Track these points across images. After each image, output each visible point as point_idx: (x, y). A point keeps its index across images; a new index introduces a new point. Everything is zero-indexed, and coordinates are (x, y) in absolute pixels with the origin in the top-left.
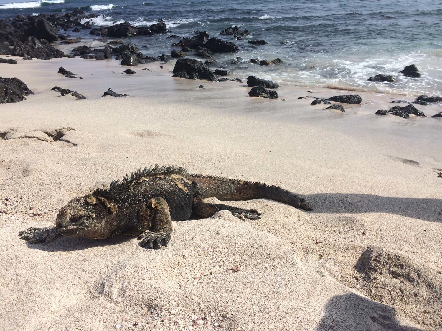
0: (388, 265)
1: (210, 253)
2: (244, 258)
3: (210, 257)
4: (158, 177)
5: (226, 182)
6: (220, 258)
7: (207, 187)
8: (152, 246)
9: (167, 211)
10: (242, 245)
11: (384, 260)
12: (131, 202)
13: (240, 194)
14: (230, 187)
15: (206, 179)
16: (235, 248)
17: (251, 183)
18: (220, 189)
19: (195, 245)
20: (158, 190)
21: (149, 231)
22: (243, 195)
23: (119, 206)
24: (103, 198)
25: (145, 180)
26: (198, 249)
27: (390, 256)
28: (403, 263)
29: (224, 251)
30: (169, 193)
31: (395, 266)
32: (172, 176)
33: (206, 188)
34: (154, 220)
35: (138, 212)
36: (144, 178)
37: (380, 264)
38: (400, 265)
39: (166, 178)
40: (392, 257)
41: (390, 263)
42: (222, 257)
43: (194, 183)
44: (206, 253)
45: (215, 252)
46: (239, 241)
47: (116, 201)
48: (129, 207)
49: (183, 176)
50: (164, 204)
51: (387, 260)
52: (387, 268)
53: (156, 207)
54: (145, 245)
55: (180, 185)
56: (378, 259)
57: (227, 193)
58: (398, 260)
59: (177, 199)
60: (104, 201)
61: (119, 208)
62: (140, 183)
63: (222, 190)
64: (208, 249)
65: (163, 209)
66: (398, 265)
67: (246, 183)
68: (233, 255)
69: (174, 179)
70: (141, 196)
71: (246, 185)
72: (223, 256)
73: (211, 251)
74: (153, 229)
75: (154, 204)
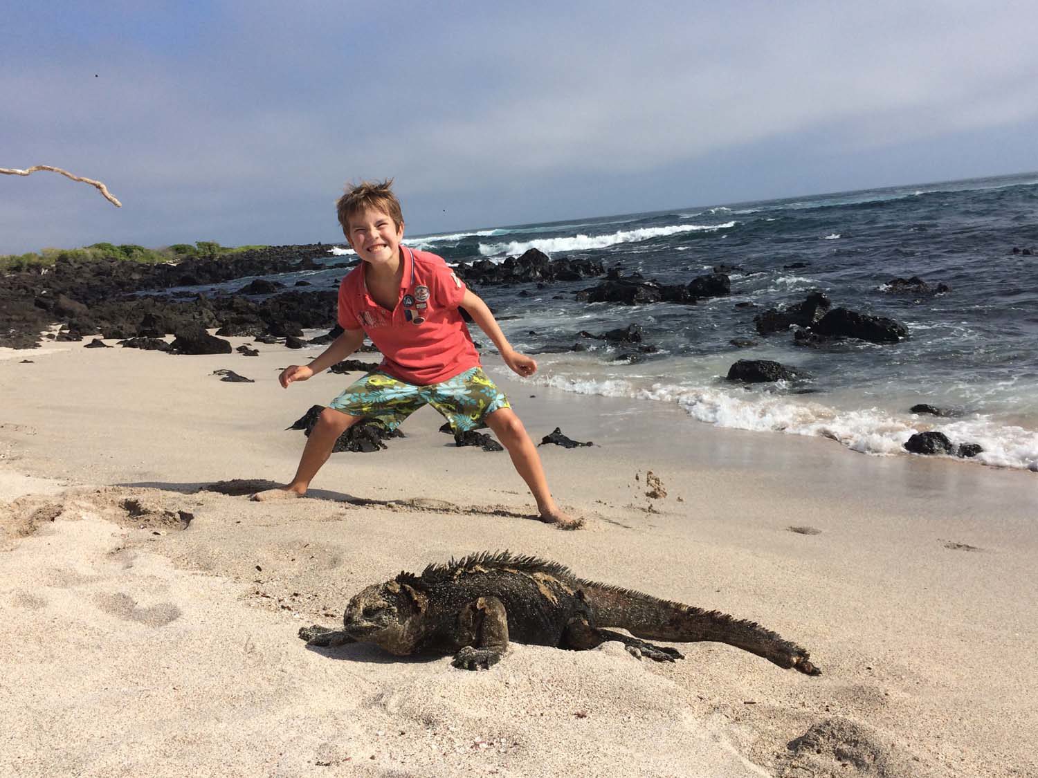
0: (834, 740)
1: (550, 688)
2: (601, 702)
3: (549, 693)
4: (506, 571)
5: (651, 603)
6: (564, 697)
7: (608, 606)
8: (466, 665)
9: (503, 619)
10: (605, 683)
11: (832, 732)
12: (450, 598)
13: (677, 629)
14: (658, 614)
15: (611, 593)
16: (594, 687)
17: (703, 611)
18: (637, 615)
19: (530, 673)
20: (498, 587)
21: (471, 648)
22: (682, 633)
23: (430, 601)
24: (408, 586)
25: (480, 572)
26: (533, 679)
27: (842, 726)
28: (860, 739)
29: (573, 689)
30: (517, 596)
31: (847, 742)
32: (535, 574)
33: (606, 608)
34: (480, 630)
35: (458, 615)
36: (479, 568)
37: (823, 736)
38: (854, 740)
39: (522, 574)
40: (844, 728)
41: (840, 737)
42: (567, 696)
43: (580, 595)
44: (544, 686)
45: (559, 688)
46: (602, 678)
47: (428, 594)
48: (445, 604)
49: (560, 578)
50: (497, 607)
51: (835, 732)
52: (832, 744)
53: (483, 609)
54: (458, 665)
55: (544, 589)
56: (822, 729)
57: (650, 625)
58: (854, 733)
59: (531, 608)
60: (409, 591)
61: (430, 604)
62: (472, 574)
63: (641, 618)
64: (549, 681)
65: (495, 615)
66: (851, 742)
67: (693, 610)
68: (585, 695)
69: (538, 580)
70: (467, 591)
71: (691, 615)
72: (570, 695)
73: (552, 685)
74: (477, 645)
75: (481, 605)
